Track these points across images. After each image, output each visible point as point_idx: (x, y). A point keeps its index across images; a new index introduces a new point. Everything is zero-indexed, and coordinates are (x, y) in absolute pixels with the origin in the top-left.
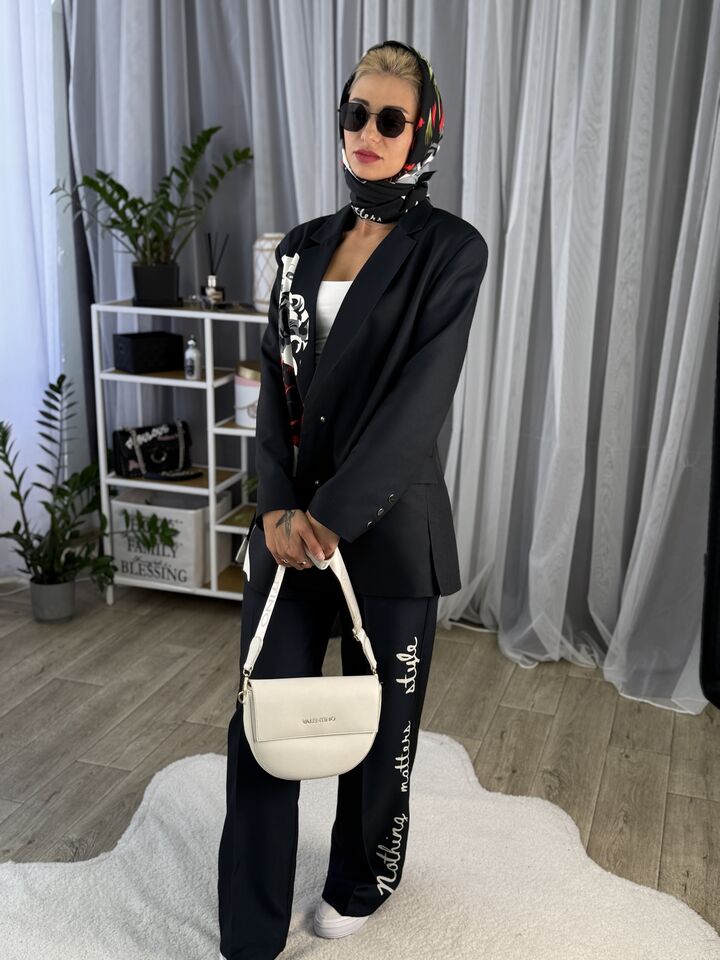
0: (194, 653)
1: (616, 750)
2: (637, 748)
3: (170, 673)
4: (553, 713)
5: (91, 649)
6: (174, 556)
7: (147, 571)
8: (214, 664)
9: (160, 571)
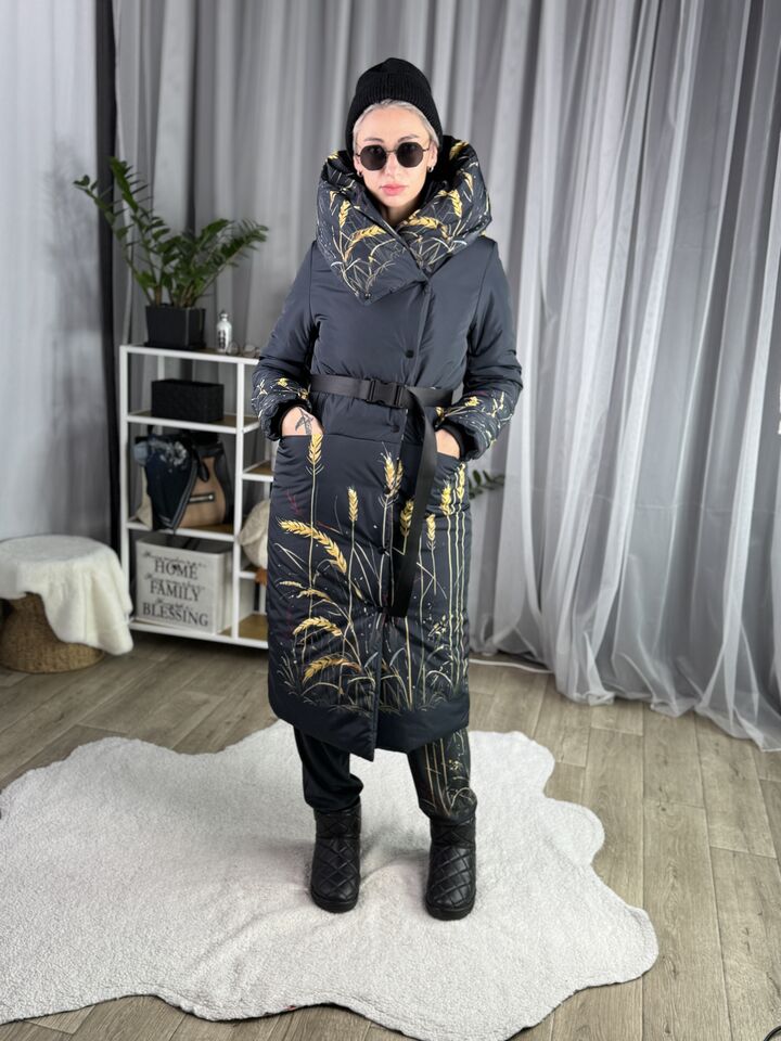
0: (216, 700)
1: (652, 802)
2: (672, 801)
3: (195, 721)
4: (584, 765)
5: (110, 696)
6: (196, 599)
7: (168, 614)
8: (239, 712)
9: (182, 614)
